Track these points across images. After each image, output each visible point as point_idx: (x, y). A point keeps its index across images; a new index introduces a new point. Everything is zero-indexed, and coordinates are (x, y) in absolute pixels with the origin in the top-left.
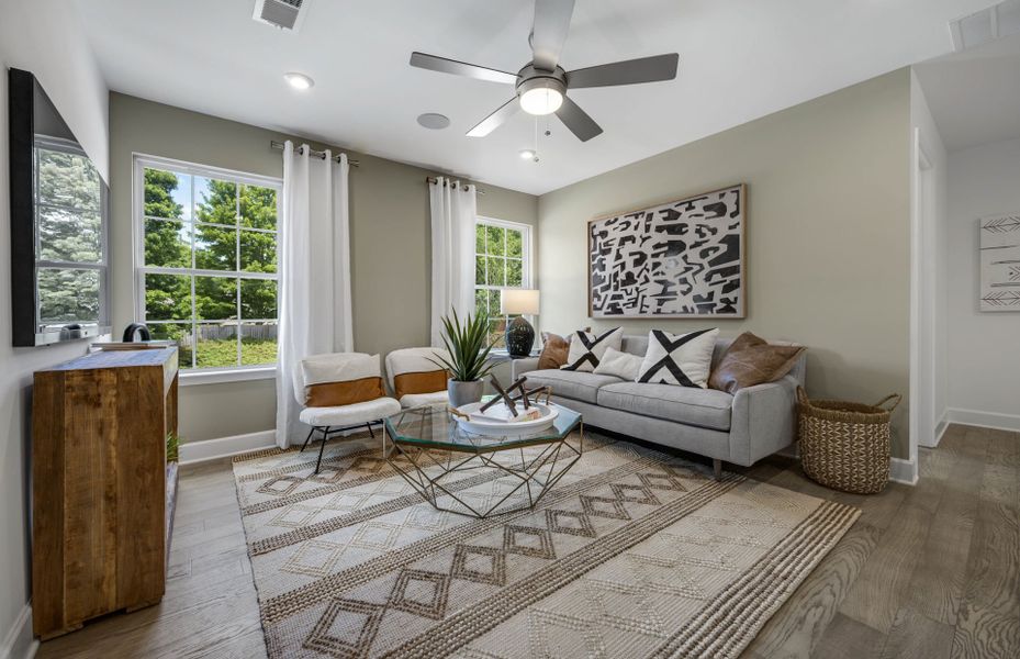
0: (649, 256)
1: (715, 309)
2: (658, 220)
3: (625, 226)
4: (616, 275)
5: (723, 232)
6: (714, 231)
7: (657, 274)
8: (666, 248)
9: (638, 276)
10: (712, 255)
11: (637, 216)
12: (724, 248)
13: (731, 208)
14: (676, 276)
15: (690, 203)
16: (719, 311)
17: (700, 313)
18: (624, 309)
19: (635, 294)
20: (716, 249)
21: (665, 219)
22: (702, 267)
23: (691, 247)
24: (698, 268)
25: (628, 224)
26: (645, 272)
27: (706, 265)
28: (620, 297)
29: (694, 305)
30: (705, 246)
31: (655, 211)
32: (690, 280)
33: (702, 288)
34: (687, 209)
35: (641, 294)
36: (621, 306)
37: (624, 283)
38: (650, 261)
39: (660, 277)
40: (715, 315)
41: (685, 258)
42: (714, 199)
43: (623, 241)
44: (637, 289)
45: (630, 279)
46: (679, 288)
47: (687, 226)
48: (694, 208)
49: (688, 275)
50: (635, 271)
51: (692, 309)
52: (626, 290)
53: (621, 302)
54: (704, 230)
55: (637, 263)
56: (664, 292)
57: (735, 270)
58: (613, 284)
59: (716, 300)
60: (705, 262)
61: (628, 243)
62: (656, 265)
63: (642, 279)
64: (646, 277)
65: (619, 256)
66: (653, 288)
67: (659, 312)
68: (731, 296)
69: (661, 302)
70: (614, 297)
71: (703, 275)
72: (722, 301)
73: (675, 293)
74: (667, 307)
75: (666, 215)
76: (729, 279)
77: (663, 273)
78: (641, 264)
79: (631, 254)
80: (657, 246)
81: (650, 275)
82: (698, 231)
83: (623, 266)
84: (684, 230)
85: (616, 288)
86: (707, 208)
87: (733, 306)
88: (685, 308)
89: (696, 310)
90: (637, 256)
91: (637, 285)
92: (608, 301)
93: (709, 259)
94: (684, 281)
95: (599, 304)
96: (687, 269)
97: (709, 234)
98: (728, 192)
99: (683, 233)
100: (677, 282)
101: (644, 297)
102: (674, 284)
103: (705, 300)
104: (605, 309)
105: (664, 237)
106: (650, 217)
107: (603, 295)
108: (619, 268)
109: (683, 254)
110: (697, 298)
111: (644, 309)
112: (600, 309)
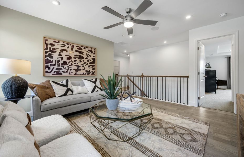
0: (73, 58)
1: (90, 74)
2: (75, 48)
3: (63, 45)
4: (59, 61)
5: (92, 57)
6: (90, 56)
7: (75, 63)
8: (78, 57)
9: (69, 63)
10: (90, 62)
11: (68, 44)
12: (92, 60)
13: (93, 53)
14: (81, 65)
15: (85, 47)
16: (91, 74)
17: (87, 74)
18: (62, 73)
19: (67, 68)
20: (91, 60)
21: (78, 49)
22: (88, 64)
23: (85, 58)
24: (86, 64)
25: (65, 46)
26: (71, 62)
27: (89, 64)
28: (61, 69)
29: (86, 73)
30: (88, 59)
31: (75, 45)
32: (85, 66)
33: (87, 69)
34: (84, 49)
35: (69, 69)
36: (61, 72)
37: (62, 64)
38: (73, 59)
39: (76, 64)
40: (90, 75)
41: (84, 61)
42: (90, 49)
43: (62, 50)
44: (68, 67)
45: (65, 63)
46: (82, 68)
47: (84, 53)
48: (86, 49)
49: (84, 65)
50: (68, 61)
51: (85, 74)
52: (63, 67)
53: (61, 71)
54: (88, 55)
55: (68, 59)
56: (78, 69)
57: (94, 66)
58: (57, 64)
59: (91, 72)
60: (88, 63)
61: (64, 52)
62: (75, 61)
63: (70, 64)
64: (71, 63)
65: (60, 55)
66: (74, 67)
67: (76, 74)
68: (93, 71)
69: (76, 72)
70: (57, 69)
71: (88, 66)
72: (92, 72)
73: (81, 69)
74: (78, 73)
75: (78, 48)
76: (93, 67)
77: (77, 64)
78: (70, 59)
79: (66, 55)
80: (76, 55)
81: (73, 63)
82: (87, 55)
83: (62, 59)
84: (83, 53)
85: (59, 66)
86: (89, 50)
87: (94, 73)
88: (83, 73)
89: (86, 74)
90: (69, 57)
91: (68, 66)
92: (54, 70)
93: (89, 62)
94: (83, 66)
95: (49, 71)
96: (84, 64)
97: (89, 56)
98: (93, 49)
99: (83, 54)
100: (82, 67)
101: (71, 69)
102: (80, 67)
103: (88, 72)
104: (53, 72)
105: (78, 54)
106: (73, 46)
107: (52, 68)
108: (60, 59)
109: (83, 59)
110: (87, 71)
111: (71, 73)
112: (50, 73)
